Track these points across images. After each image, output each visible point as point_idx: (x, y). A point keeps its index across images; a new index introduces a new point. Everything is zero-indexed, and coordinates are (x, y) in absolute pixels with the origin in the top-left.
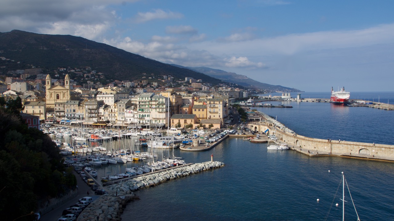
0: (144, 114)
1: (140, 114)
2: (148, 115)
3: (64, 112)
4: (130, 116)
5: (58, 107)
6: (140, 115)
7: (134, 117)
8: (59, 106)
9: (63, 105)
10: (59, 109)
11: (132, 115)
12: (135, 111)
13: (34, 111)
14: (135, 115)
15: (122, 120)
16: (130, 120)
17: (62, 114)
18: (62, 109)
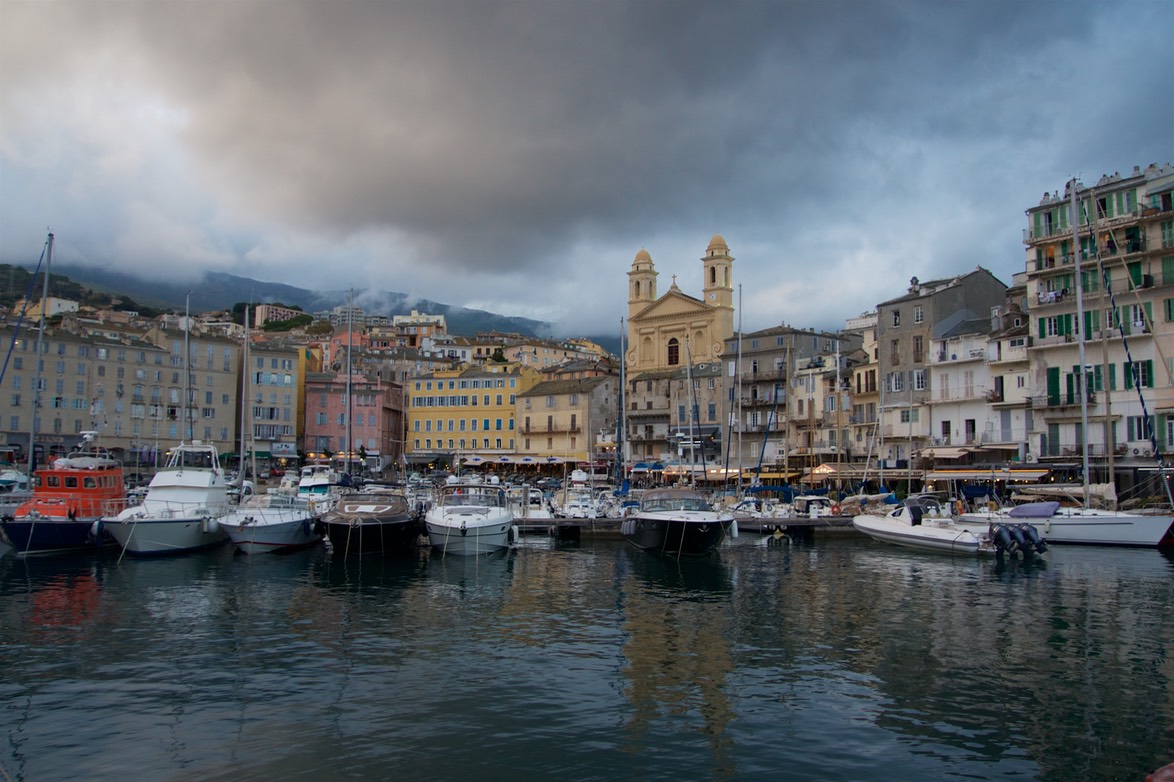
0: (1089, 361)
1: (1052, 362)
2: (1129, 368)
3: (665, 418)
4: (969, 390)
5: (645, 393)
6: (1053, 375)
7: (997, 396)
8: (649, 389)
9: (664, 383)
10: (650, 405)
11: (984, 383)
12: (1005, 344)
13: (553, 419)
14: (1010, 380)
15: (906, 434)
16: (971, 425)
17: (660, 430)
18: (659, 402)
